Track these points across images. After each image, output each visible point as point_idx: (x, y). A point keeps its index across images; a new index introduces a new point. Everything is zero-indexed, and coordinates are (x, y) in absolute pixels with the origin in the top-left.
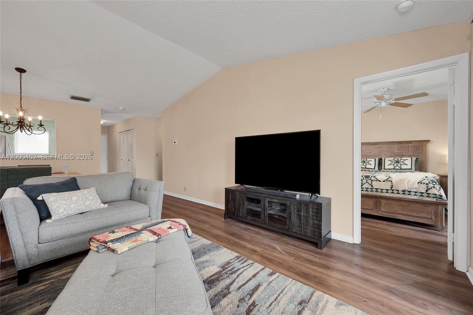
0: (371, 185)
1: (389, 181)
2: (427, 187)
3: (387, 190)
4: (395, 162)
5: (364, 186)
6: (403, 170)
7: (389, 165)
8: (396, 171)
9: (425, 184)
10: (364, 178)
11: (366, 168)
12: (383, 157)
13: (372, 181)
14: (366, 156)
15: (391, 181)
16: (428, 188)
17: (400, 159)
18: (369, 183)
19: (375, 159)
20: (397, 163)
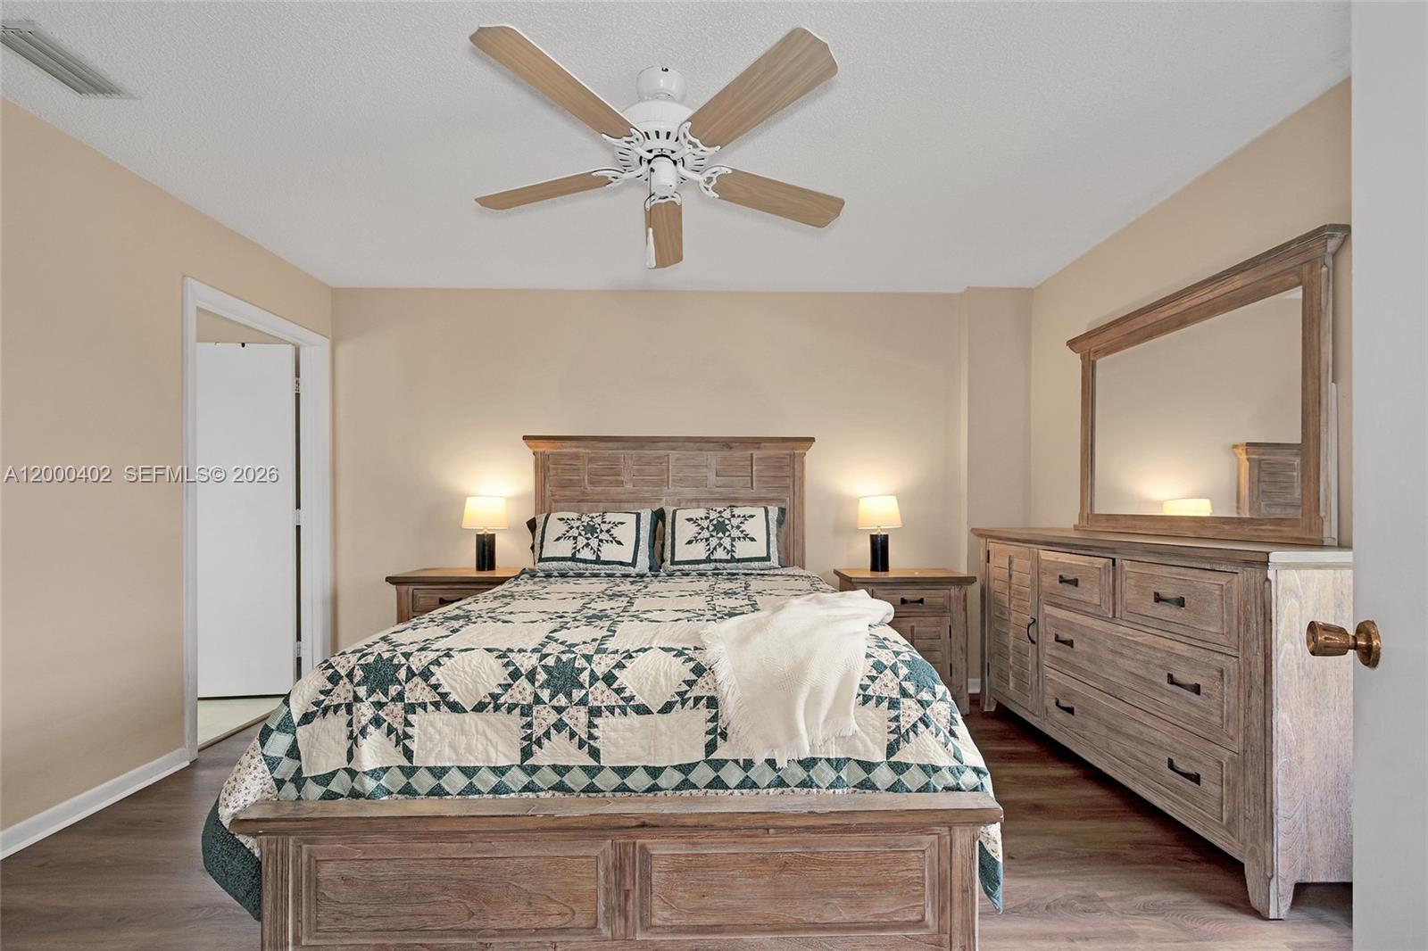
0: (586, 748)
1: (697, 700)
2: (893, 725)
3: (686, 769)
4: (711, 529)
5: (542, 757)
6: (739, 565)
7: (690, 542)
8: (716, 569)
9: (886, 704)
10: (545, 694)
11: (598, 561)
12: (667, 504)
13: (595, 712)
14: (607, 501)
15: (712, 702)
16: (898, 727)
17: (727, 514)
18: (572, 735)
19: (638, 516)
20: (720, 535)
